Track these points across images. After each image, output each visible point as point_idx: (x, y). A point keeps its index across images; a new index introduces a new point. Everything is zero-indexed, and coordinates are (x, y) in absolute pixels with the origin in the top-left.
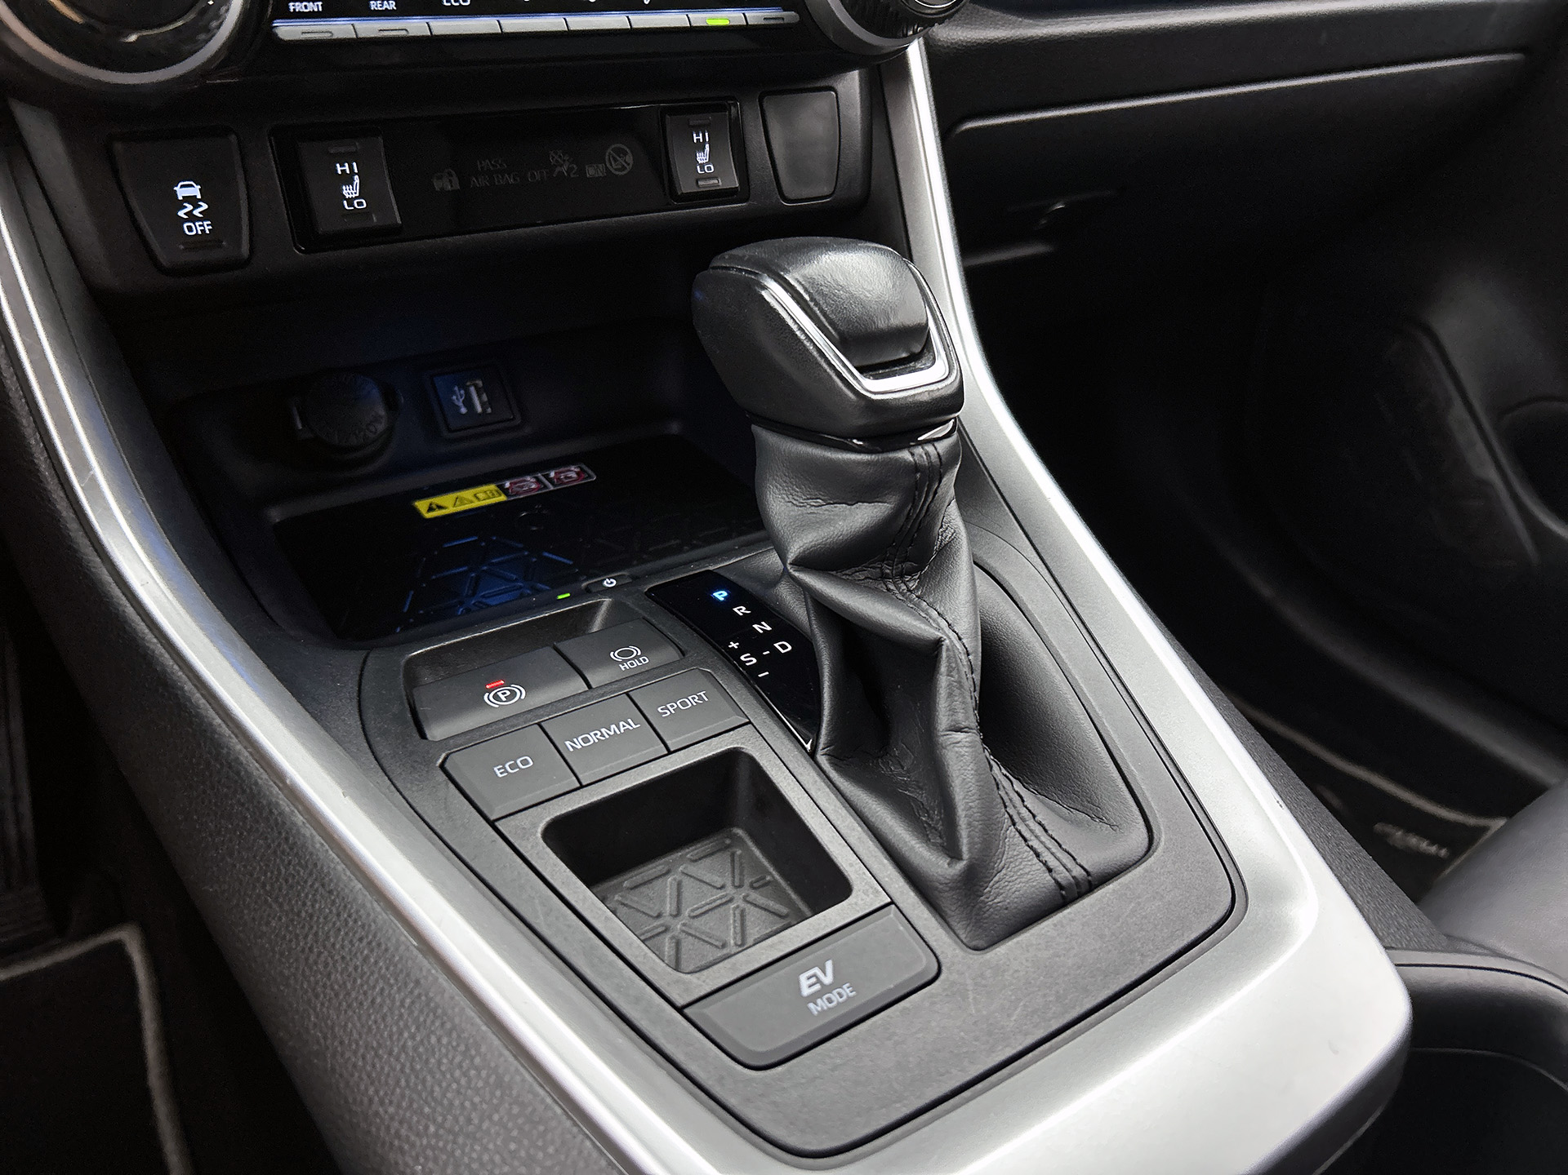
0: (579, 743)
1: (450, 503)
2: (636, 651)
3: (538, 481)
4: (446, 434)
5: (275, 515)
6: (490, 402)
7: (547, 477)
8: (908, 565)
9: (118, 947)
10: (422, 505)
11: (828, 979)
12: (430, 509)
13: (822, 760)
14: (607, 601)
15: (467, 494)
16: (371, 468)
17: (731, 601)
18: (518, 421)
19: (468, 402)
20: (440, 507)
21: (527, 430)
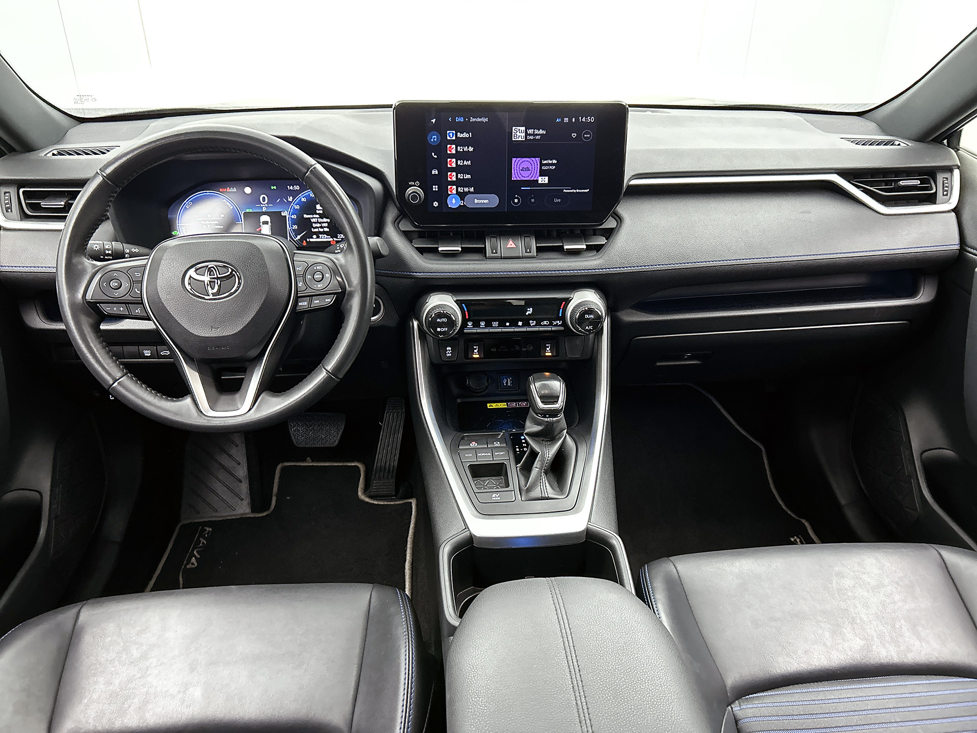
0: (480, 455)
1: (494, 406)
2: (499, 443)
3: (516, 404)
4: (500, 389)
5: (459, 401)
6: (512, 383)
7: (518, 404)
8: (548, 439)
9: (411, 503)
10: (488, 405)
11: (497, 496)
12: (490, 406)
13: (518, 469)
14: (502, 433)
15: (499, 404)
16: (482, 394)
17: (523, 439)
18: (517, 388)
19: (507, 383)
20: (492, 406)
21: (519, 391)
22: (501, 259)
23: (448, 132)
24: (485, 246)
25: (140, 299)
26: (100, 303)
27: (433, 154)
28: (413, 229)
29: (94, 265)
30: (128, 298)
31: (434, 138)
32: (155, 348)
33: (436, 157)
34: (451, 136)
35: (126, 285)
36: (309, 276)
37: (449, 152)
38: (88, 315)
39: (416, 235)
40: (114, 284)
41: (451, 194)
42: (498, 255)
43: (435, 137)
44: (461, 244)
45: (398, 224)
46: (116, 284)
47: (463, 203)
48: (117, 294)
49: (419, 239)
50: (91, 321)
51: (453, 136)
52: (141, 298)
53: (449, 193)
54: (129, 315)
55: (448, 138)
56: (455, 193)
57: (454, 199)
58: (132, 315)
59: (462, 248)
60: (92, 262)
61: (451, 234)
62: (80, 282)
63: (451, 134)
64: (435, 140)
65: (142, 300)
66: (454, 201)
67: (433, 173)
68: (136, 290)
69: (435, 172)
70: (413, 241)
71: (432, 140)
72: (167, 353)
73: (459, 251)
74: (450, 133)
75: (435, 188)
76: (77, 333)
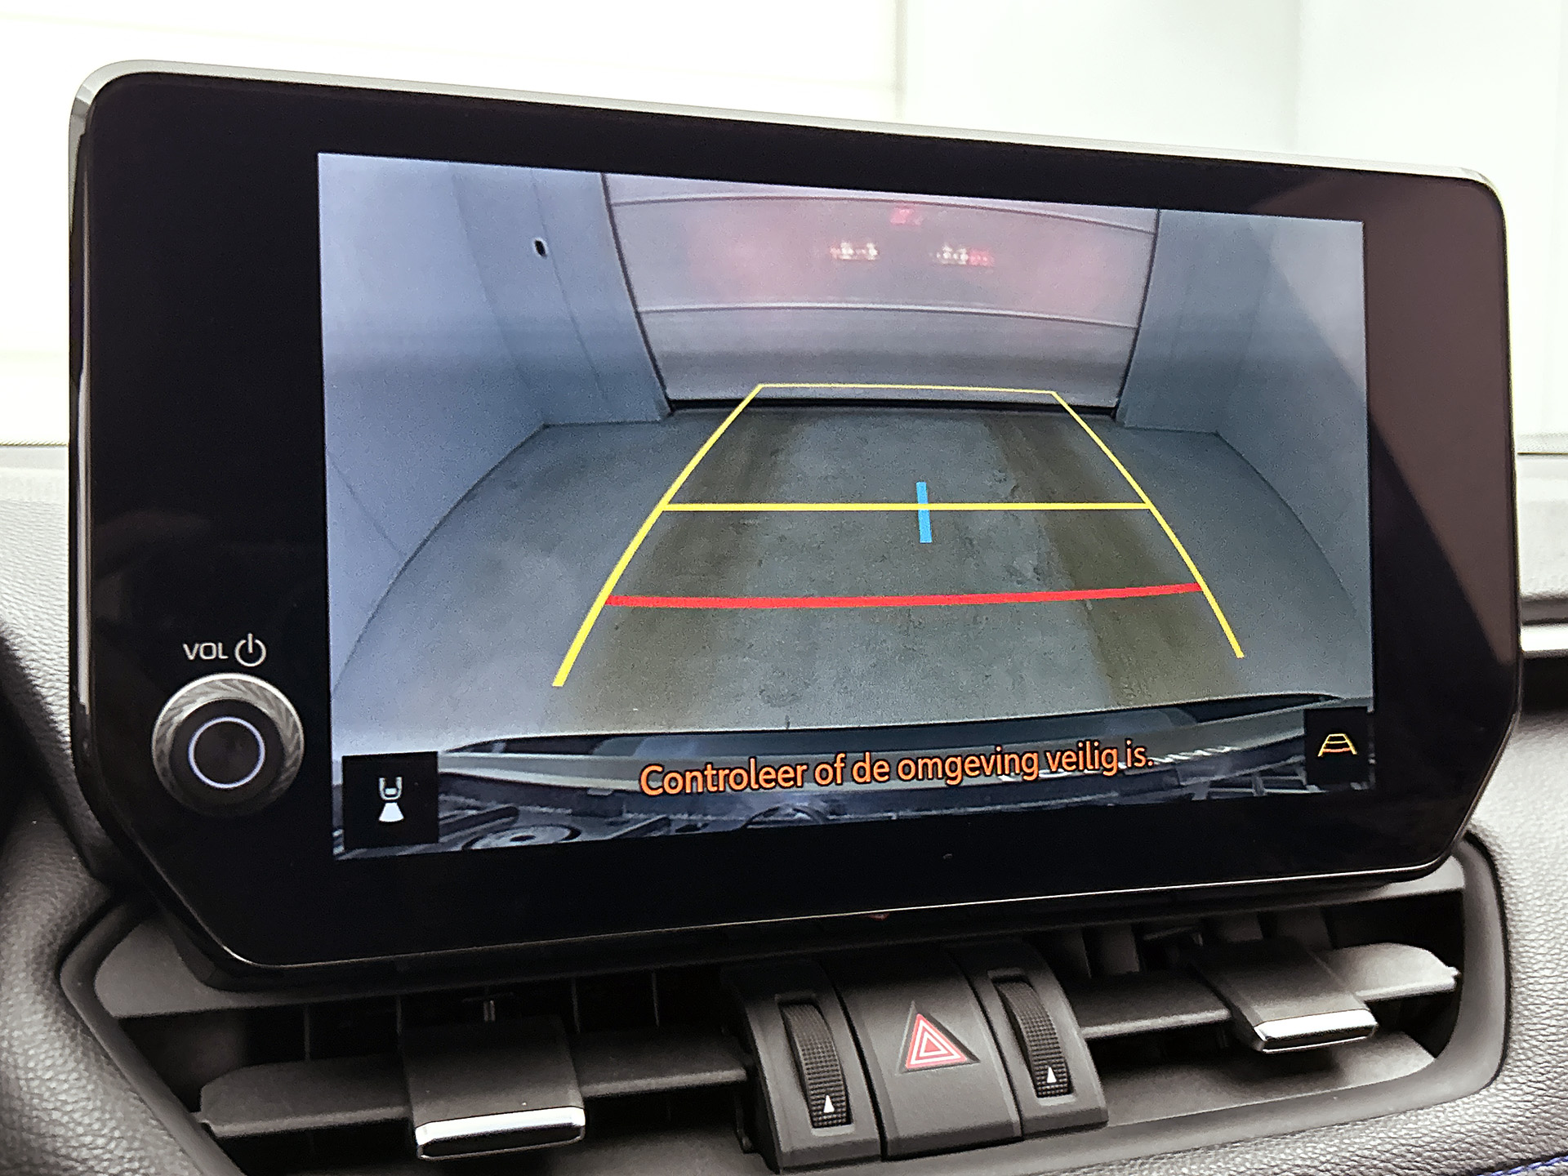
22: (885, 1157)
24: (755, 1072)
28: (205, 999)
39: (221, 1046)
42: (861, 1129)
44: (580, 1083)
45: (89, 973)
49: (254, 1072)
59: (590, 1105)
61: (490, 1012)
70: (206, 1094)
73: (567, 1130)
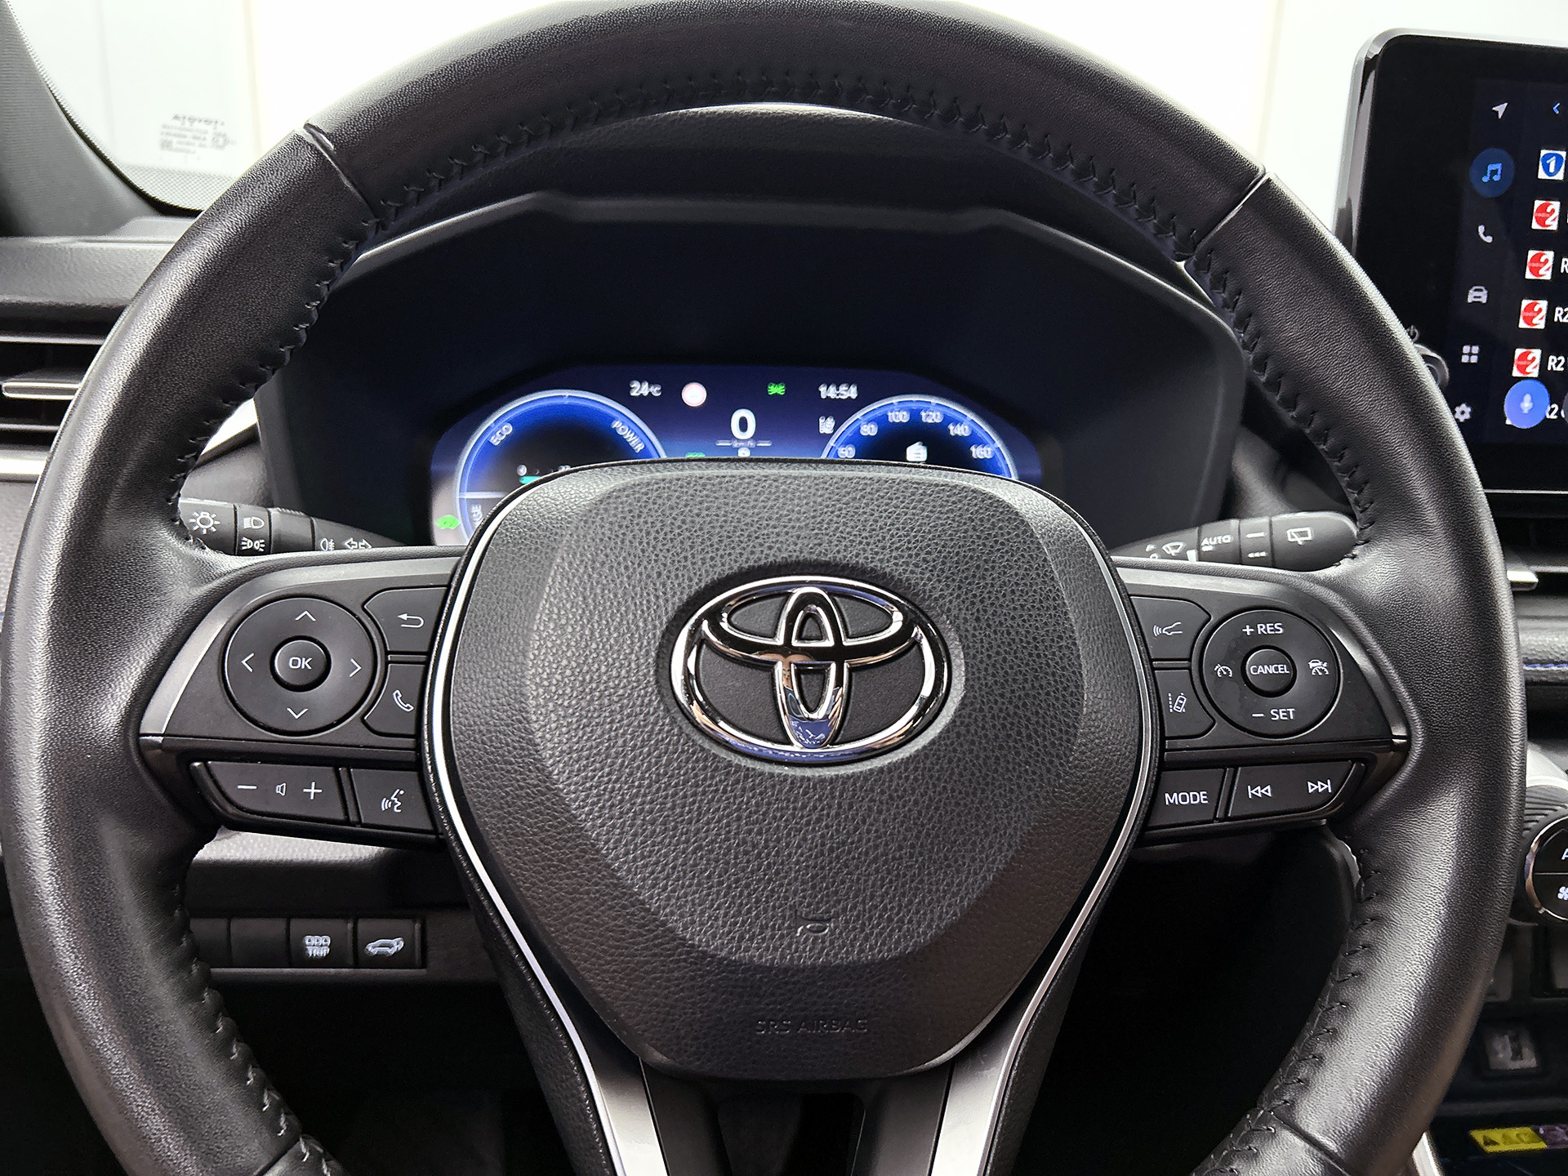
23: (1543, 152)
25: (410, 742)
26: (205, 755)
27: (1481, 229)
29: (202, 564)
30: (350, 734)
31: (1494, 172)
32: (350, 926)
33: (1489, 239)
34: (1552, 169)
35: (347, 670)
36: (1219, 669)
37: (1535, 226)
38: (135, 817)
40: (292, 661)
41: (1519, 379)
43: (1498, 166)
44: (1525, 563)
46: (304, 663)
47: (1558, 413)
48: (298, 712)
50: (144, 846)
51: (1557, 169)
52: (418, 735)
53: (1516, 373)
54: (347, 822)
55: (1542, 175)
56: (1535, 373)
57: (1528, 398)
58: (359, 823)
59: (1535, 575)
60: (197, 553)
62: (123, 644)
63: (1552, 163)
64: (1496, 178)
65: (418, 748)
66: (1527, 405)
67: (1470, 300)
68: (397, 696)
69: (1477, 295)
71: (1485, 179)
72: (390, 946)
73: (1531, 584)
74: (1548, 157)
75: (1470, 354)
76: (64, 913)
